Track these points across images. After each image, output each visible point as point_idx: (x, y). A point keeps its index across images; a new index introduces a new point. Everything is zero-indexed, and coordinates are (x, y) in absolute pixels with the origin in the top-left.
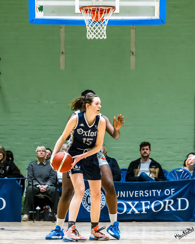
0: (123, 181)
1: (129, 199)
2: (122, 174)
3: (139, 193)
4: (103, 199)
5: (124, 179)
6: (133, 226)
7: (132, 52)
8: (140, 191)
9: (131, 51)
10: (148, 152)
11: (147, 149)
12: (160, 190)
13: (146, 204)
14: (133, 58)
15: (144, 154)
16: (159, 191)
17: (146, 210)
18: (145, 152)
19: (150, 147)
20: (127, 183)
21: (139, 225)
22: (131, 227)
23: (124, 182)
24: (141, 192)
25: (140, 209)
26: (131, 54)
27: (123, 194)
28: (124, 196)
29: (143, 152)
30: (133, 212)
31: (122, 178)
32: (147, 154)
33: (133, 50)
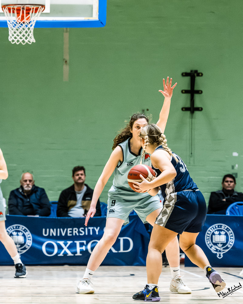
0: (53, 215)
1: (60, 238)
2: (52, 208)
3: (72, 231)
4: (29, 238)
5: (54, 214)
6: (65, 270)
7: (65, 61)
8: (74, 229)
9: (64, 59)
10: (83, 177)
11: (82, 175)
12: (99, 228)
13: (82, 245)
14: (66, 68)
15: (78, 180)
16: (97, 229)
17: (82, 252)
18: (80, 178)
19: (85, 172)
20: (58, 219)
21: (72, 270)
22: (63, 272)
23: (54, 218)
24: (76, 230)
25: (74, 250)
26: (64, 63)
27: (53, 232)
28: (55, 234)
29: (77, 177)
30: (65, 254)
31: (52, 212)
32: (82, 180)
33: (67, 57)
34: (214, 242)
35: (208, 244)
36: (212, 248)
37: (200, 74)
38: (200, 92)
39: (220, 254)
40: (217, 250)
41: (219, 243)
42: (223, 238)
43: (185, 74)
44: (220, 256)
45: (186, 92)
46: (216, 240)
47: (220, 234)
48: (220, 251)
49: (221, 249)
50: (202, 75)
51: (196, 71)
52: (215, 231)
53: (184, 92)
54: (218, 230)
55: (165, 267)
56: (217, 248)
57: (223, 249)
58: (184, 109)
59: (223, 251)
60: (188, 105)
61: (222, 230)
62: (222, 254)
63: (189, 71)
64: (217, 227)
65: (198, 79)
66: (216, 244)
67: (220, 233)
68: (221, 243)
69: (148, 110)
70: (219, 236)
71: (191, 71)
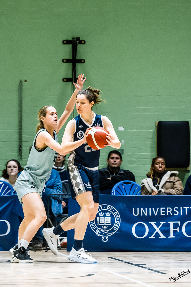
34: (98, 224)
35: (92, 227)
36: (97, 230)
37: (83, 42)
38: (83, 61)
39: (105, 238)
40: (101, 233)
41: (104, 226)
42: (108, 220)
43: (66, 42)
44: (105, 239)
45: (68, 61)
46: (101, 222)
47: (105, 216)
48: (105, 234)
49: (106, 232)
50: (85, 42)
51: (78, 39)
52: (100, 212)
53: (65, 61)
54: (103, 212)
55: (46, 251)
56: (102, 231)
57: (108, 232)
58: (65, 80)
59: (109, 234)
60: (70, 76)
61: (107, 212)
62: (107, 237)
63: (70, 39)
64: (101, 207)
65: (80, 47)
66: (100, 226)
67: (105, 214)
68: (106, 226)
69: (26, 81)
70: (104, 217)
71: (73, 38)
